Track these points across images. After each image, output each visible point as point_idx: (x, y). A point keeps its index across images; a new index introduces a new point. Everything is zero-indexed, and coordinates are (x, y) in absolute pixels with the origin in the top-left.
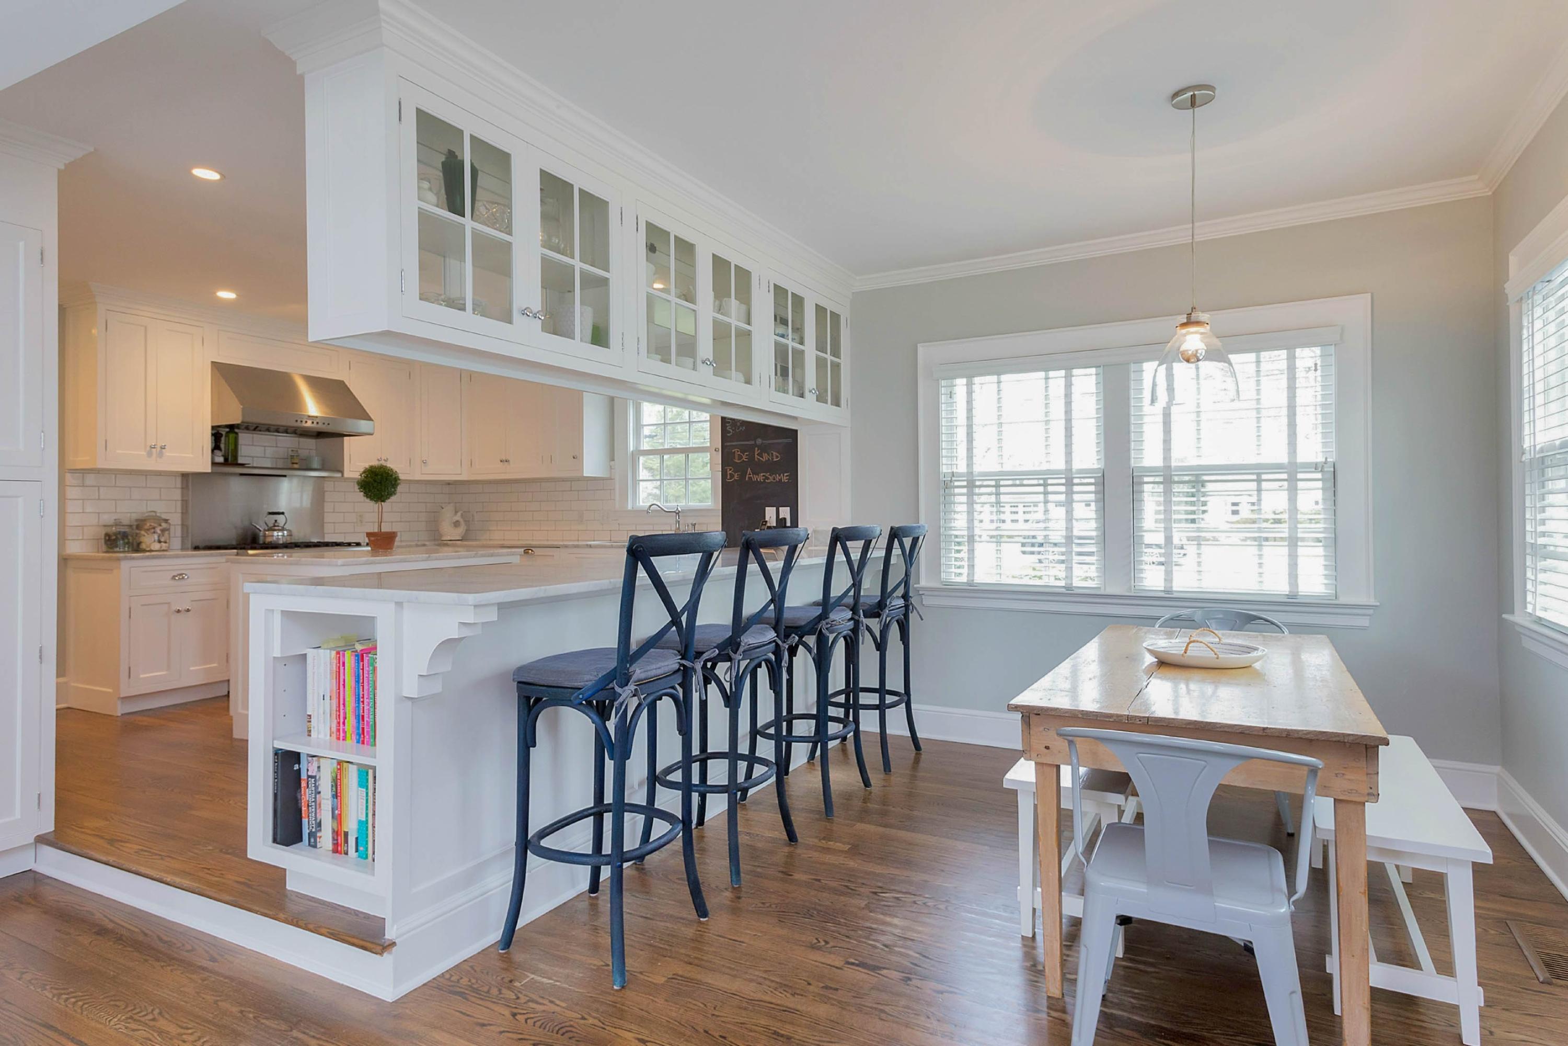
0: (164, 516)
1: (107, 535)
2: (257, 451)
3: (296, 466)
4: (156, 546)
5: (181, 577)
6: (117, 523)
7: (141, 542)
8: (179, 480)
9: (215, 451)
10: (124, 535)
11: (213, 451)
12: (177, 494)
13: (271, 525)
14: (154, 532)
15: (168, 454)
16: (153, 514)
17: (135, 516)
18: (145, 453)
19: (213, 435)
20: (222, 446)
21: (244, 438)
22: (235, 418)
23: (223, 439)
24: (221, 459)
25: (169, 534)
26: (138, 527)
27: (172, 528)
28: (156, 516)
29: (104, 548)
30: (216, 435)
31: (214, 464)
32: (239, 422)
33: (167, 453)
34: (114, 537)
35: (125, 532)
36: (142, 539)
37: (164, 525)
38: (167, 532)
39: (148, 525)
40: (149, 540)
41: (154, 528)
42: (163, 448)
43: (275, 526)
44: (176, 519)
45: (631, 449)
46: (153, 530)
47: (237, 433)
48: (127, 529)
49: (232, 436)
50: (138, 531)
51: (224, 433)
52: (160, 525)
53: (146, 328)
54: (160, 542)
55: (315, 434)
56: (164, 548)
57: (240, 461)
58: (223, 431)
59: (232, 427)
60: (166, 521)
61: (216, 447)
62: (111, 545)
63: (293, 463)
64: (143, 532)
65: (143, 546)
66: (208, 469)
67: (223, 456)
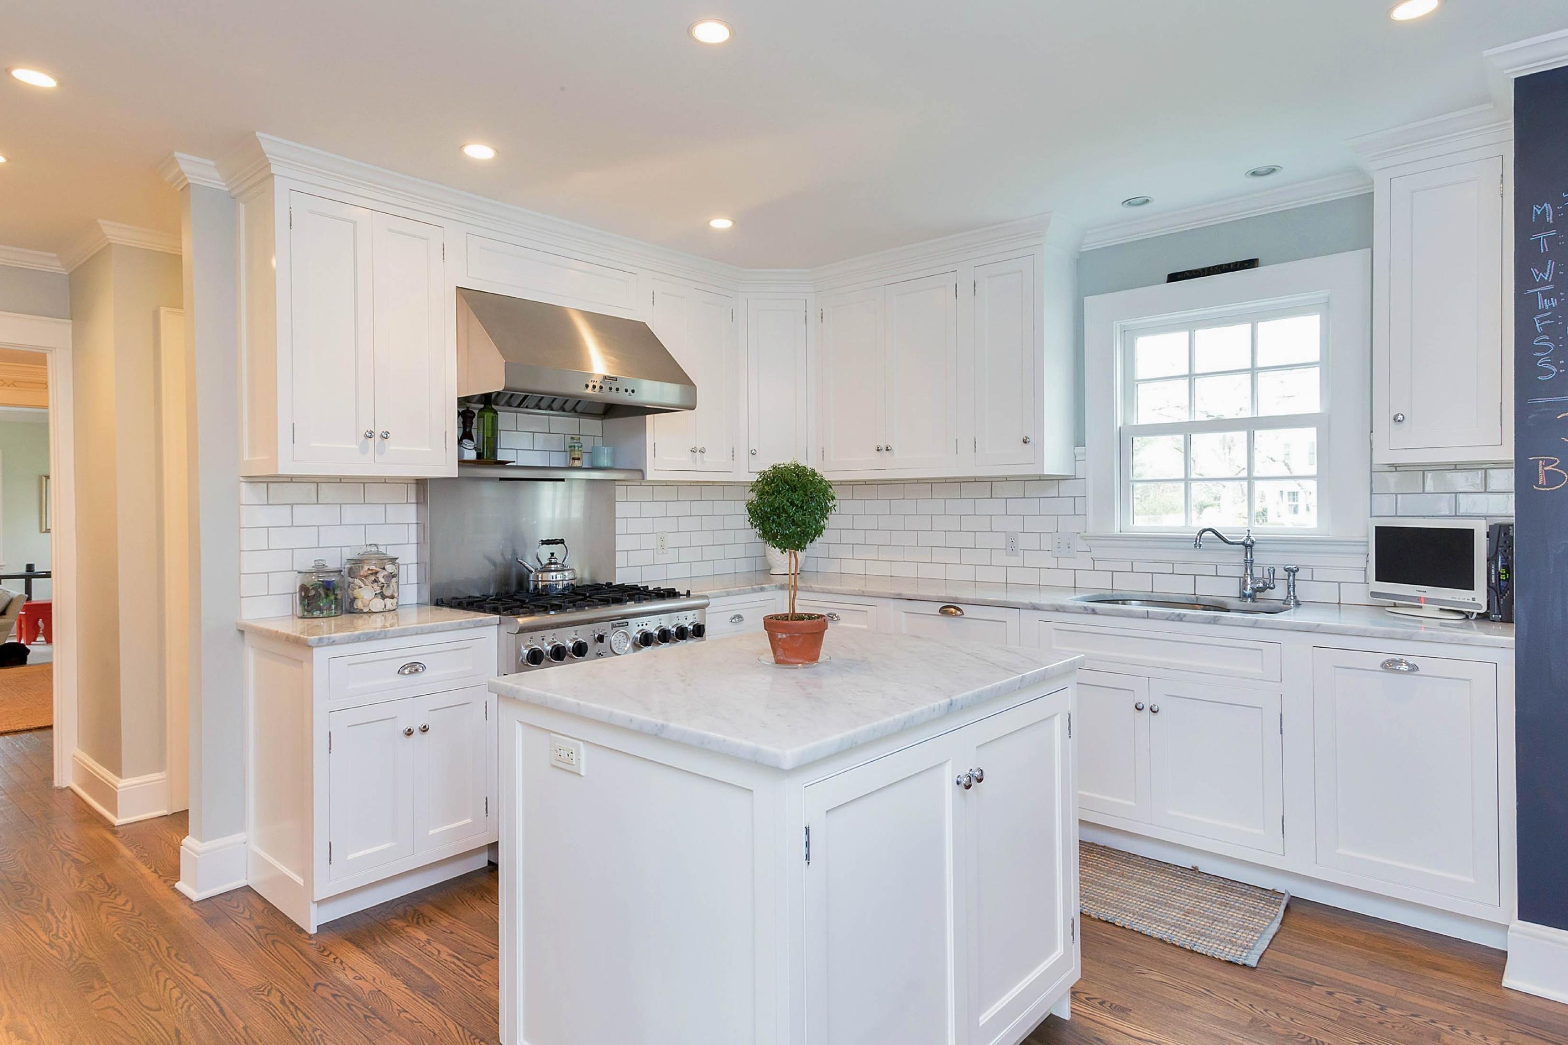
0: (391, 553)
1: (303, 588)
2: (523, 440)
3: (577, 463)
4: (378, 604)
5: (414, 668)
6: (320, 569)
7: (355, 598)
8: (413, 488)
9: (464, 441)
10: (328, 587)
11: (460, 442)
12: (410, 513)
13: (545, 561)
14: (375, 581)
15: (392, 448)
16: (374, 549)
17: (349, 554)
18: (357, 447)
19: (459, 414)
20: (474, 432)
21: (505, 418)
22: (494, 383)
23: (475, 420)
24: (471, 455)
25: (397, 582)
26: (352, 573)
27: (403, 569)
28: (378, 553)
29: (299, 610)
30: (465, 417)
31: (462, 463)
32: (500, 389)
33: (392, 445)
34: (313, 593)
35: (329, 583)
36: (357, 592)
37: (390, 568)
38: (394, 580)
39: (366, 568)
40: (365, 595)
41: (376, 573)
42: (385, 436)
43: (551, 563)
44: (408, 556)
45: (1119, 425)
46: (373, 578)
47: (496, 412)
48: (334, 578)
49: (488, 415)
50: (351, 580)
51: (476, 412)
52: (384, 569)
53: (355, 223)
54: (384, 597)
55: (601, 411)
56: (389, 606)
57: (500, 458)
58: (476, 407)
59: (487, 400)
60: (393, 560)
61: (465, 435)
62: (308, 605)
63: (574, 459)
64: (357, 581)
65: (359, 604)
66: (451, 470)
67: (475, 448)
